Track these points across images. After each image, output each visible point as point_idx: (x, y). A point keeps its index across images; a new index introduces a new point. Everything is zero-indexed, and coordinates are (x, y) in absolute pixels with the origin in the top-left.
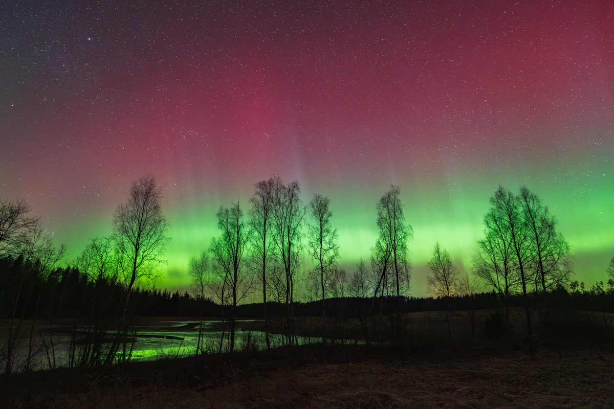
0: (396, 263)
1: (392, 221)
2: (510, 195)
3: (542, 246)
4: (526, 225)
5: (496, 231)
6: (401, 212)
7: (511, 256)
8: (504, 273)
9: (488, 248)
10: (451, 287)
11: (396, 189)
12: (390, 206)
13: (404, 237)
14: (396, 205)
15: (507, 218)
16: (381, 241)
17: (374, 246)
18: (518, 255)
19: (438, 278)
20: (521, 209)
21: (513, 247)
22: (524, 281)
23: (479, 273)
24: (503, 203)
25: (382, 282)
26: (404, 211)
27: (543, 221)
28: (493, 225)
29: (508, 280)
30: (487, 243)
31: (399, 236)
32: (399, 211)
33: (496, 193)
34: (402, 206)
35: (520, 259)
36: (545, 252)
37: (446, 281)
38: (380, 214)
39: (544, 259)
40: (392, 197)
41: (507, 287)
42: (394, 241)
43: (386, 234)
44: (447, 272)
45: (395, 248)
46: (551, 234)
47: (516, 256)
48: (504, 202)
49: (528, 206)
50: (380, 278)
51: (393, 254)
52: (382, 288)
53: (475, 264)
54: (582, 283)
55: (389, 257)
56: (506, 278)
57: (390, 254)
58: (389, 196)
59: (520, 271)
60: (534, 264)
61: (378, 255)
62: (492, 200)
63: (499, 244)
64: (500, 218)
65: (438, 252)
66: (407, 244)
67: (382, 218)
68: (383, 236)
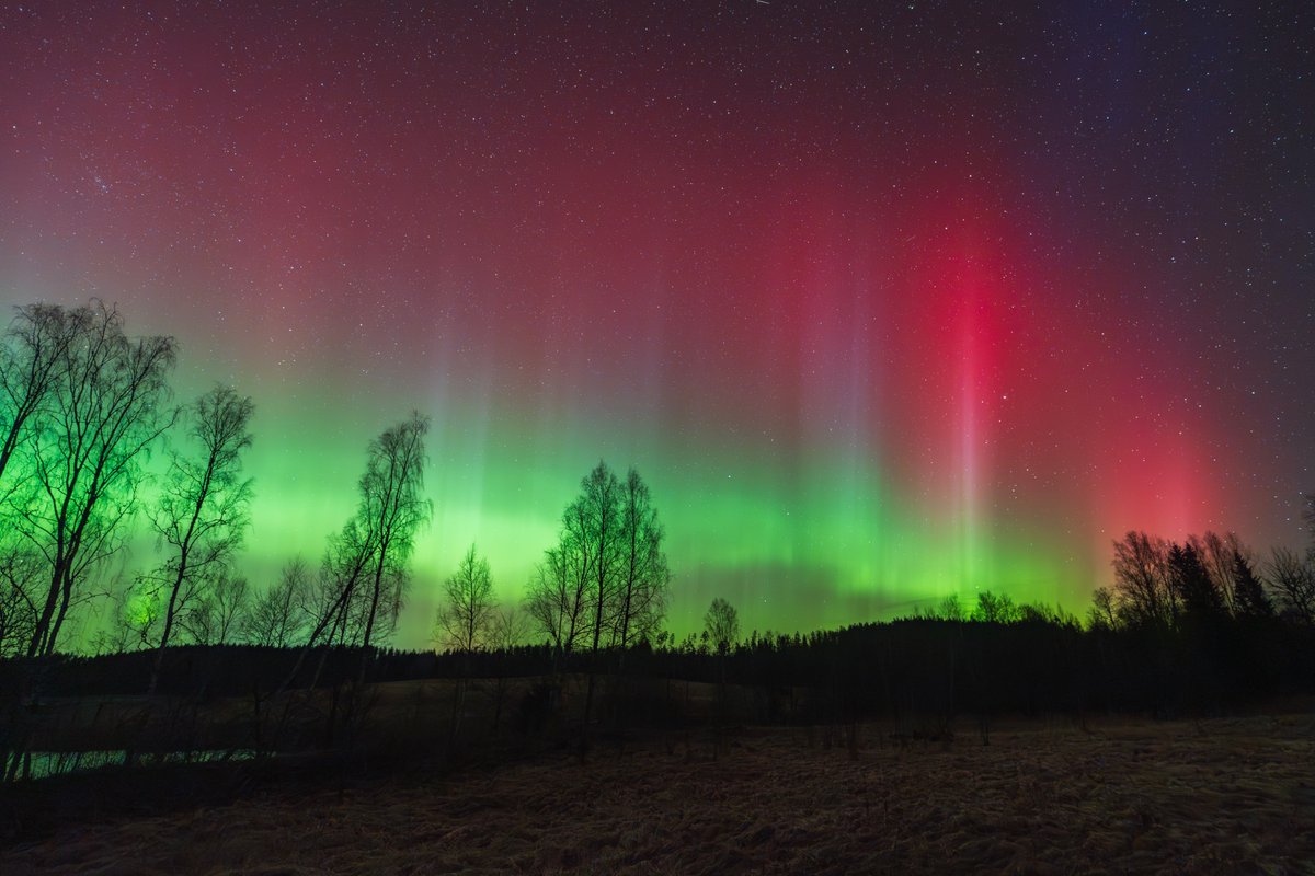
0: (379, 575)
1: (396, 485)
2: (613, 479)
3: (636, 572)
4: (623, 533)
5: (578, 536)
6: (419, 470)
7: (591, 583)
8: (572, 612)
9: (559, 564)
10: (478, 631)
11: (422, 420)
12: (400, 453)
13: (412, 523)
14: (412, 454)
15: (598, 517)
16: (358, 523)
17: (339, 532)
18: (601, 583)
19: (458, 613)
20: (622, 506)
21: (597, 568)
22: (598, 627)
23: (532, 608)
24: (600, 490)
25: (336, 614)
26: (425, 469)
27: (648, 530)
28: (576, 525)
29: (576, 624)
30: (560, 556)
31: (402, 517)
32: (415, 467)
33: (594, 472)
34: (425, 458)
35: (601, 589)
36: (639, 582)
37: (472, 620)
38: (372, 465)
39: (634, 592)
40: (409, 435)
41: (572, 637)
42: (388, 528)
43: (373, 511)
44: (477, 602)
45: (387, 542)
46: (653, 553)
47: (597, 584)
48: (602, 489)
49: (633, 503)
50: (333, 603)
51: (377, 556)
52: (331, 626)
53: (531, 591)
54: (673, 635)
55: (367, 559)
56: (573, 621)
57: (371, 553)
58: (403, 432)
59: (596, 611)
60: (619, 599)
61: (342, 552)
62: (585, 483)
63: (577, 560)
64: (590, 515)
65: (471, 561)
66: (414, 537)
67: (374, 474)
68: (367, 513)
